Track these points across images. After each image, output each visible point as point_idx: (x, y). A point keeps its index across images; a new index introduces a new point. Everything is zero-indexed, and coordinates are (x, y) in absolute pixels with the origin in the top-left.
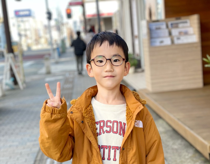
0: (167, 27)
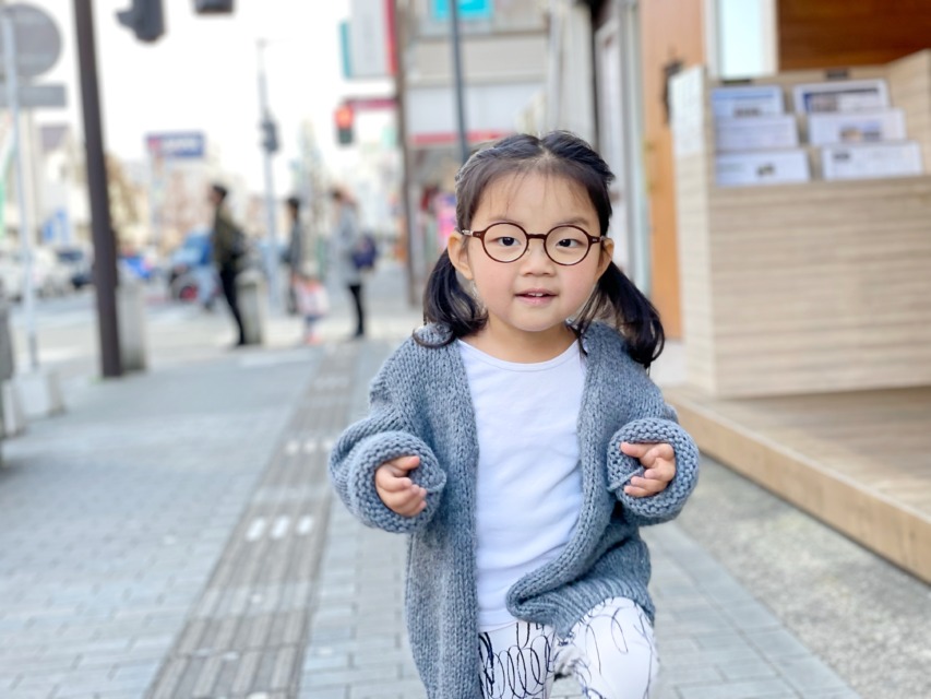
0: (788, 106)
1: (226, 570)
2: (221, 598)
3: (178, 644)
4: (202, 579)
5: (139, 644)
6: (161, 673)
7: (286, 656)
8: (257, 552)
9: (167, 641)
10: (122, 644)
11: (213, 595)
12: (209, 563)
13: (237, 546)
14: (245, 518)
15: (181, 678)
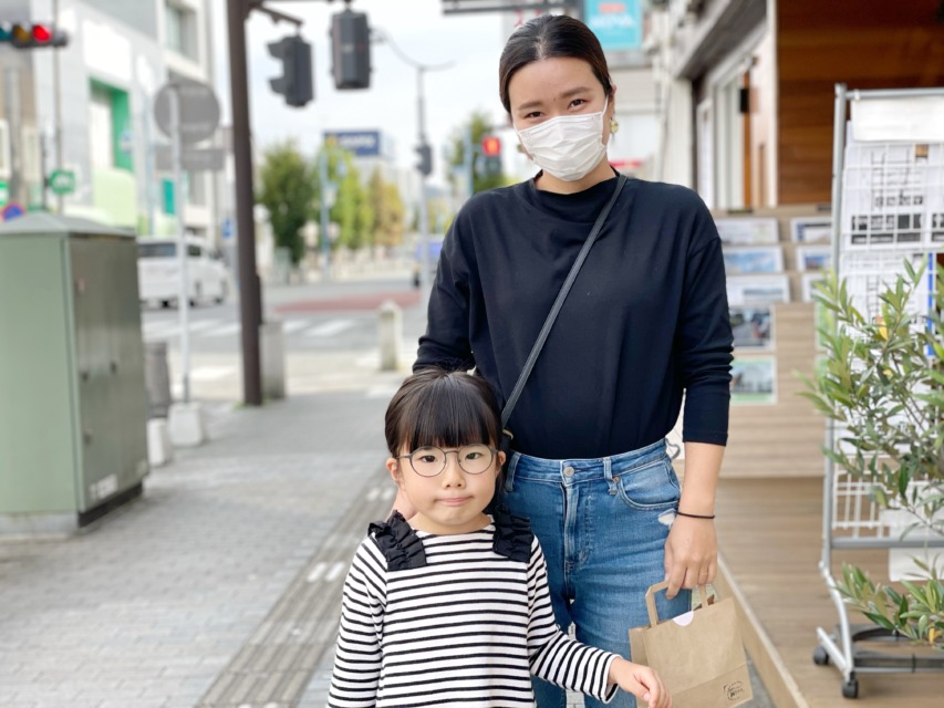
0: (782, 236)
1: (284, 606)
2: (271, 630)
3: (231, 664)
4: (264, 613)
5: (206, 662)
6: (214, 685)
7: (299, 677)
8: (310, 592)
9: (225, 660)
10: (195, 660)
11: (268, 626)
12: (273, 598)
13: (298, 586)
14: (312, 561)
15: (226, 690)
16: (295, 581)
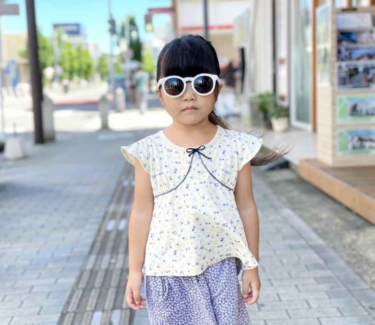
1: (98, 245)
2: (96, 260)
3: (77, 283)
4: (87, 249)
5: (59, 281)
6: (71, 297)
8: (112, 237)
9: (72, 280)
10: (52, 281)
11: (93, 258)
12: (90, 241)
13: (103, 233)
14: (105, 219)
15: (81, 300)
16: (99, 231)
